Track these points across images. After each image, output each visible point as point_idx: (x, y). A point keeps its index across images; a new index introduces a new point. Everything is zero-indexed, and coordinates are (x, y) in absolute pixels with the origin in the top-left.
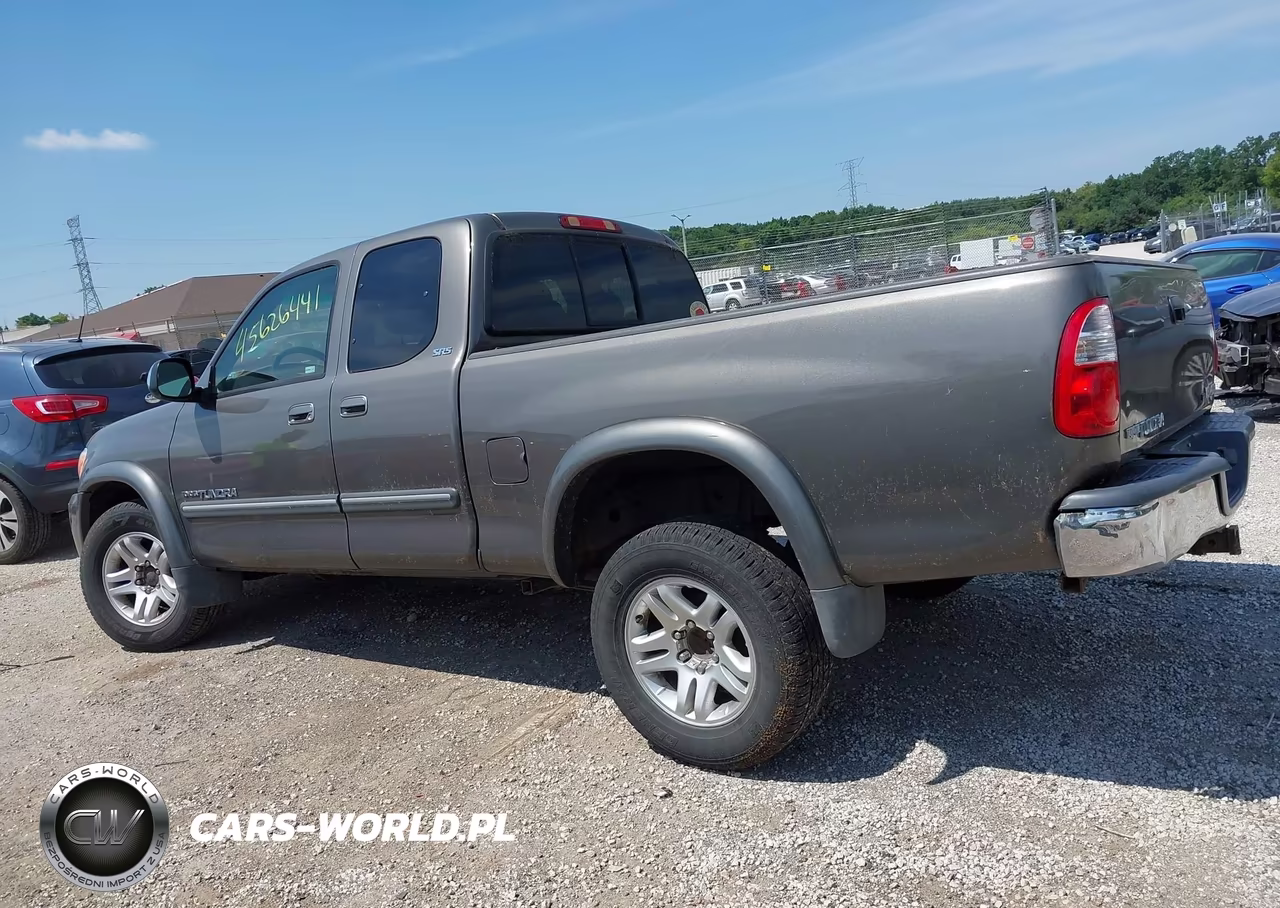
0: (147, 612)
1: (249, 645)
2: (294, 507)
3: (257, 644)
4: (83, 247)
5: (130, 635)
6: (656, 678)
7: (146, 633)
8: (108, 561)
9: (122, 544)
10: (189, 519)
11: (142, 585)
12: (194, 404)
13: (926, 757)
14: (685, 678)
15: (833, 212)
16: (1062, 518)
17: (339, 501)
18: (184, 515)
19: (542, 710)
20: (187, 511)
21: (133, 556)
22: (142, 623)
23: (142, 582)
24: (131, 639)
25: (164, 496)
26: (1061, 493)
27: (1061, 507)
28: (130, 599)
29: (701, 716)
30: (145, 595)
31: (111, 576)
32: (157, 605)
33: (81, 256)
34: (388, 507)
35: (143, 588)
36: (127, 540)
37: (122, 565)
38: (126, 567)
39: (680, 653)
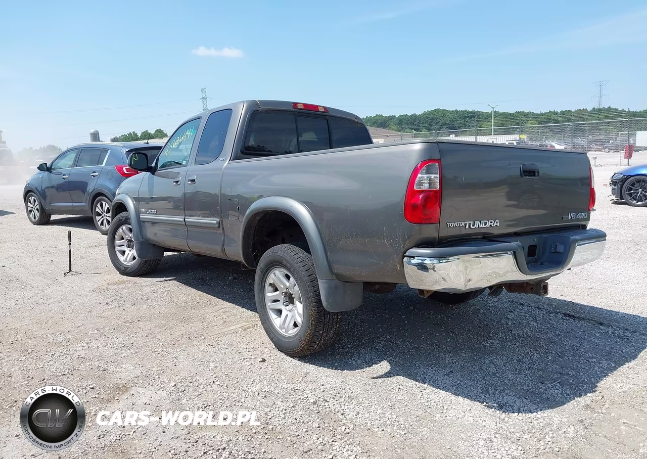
0: (128, 259)
1: (163, 279)
2: (172, 220)
3: (167, 279)
4: (206, 102)
5: (121, 267)
6: (276, 312)
7: (126, 268)
8: (117, 237)
9: (122, 229)
10: (143, 222)
11: (128, 247)
12: (149, 173)
13: (384, 366)
14: (284, 313)
15: (586, 109)
16: (405, 259)
17: (184, 220)
18: (141, 219)
19: (247, 322)
20: (142, 218)
21: (126, 235)
22: (126, 263)
23: (129, 246)
24: (121, 269)
25: (135, 211)
26: (406, 247)
27: (407, 254)
28: (123, 252)
29: (287, 331)
30: (129, 252)
31: (117, 242)
32: (132, 257)
33: (205, 106)
34: (199, 225)
35: (129, 249)
36: (124, 227)
37: (123, 238)
38: (124, 239)
39: (284, 303)
